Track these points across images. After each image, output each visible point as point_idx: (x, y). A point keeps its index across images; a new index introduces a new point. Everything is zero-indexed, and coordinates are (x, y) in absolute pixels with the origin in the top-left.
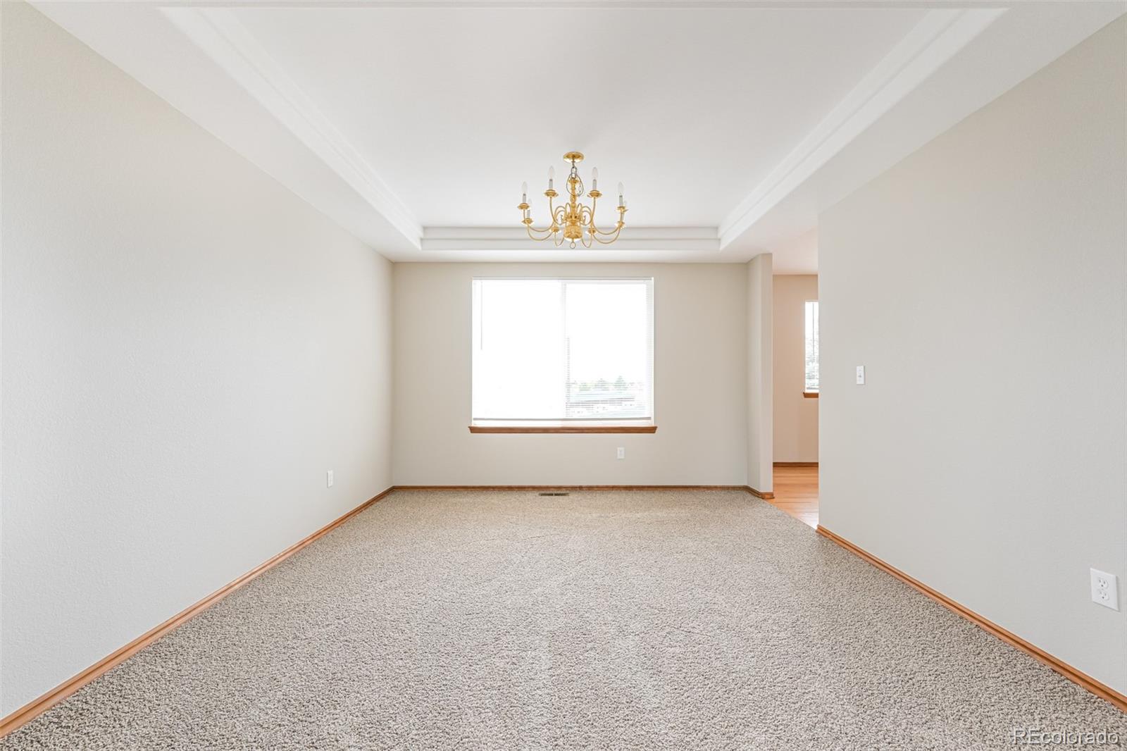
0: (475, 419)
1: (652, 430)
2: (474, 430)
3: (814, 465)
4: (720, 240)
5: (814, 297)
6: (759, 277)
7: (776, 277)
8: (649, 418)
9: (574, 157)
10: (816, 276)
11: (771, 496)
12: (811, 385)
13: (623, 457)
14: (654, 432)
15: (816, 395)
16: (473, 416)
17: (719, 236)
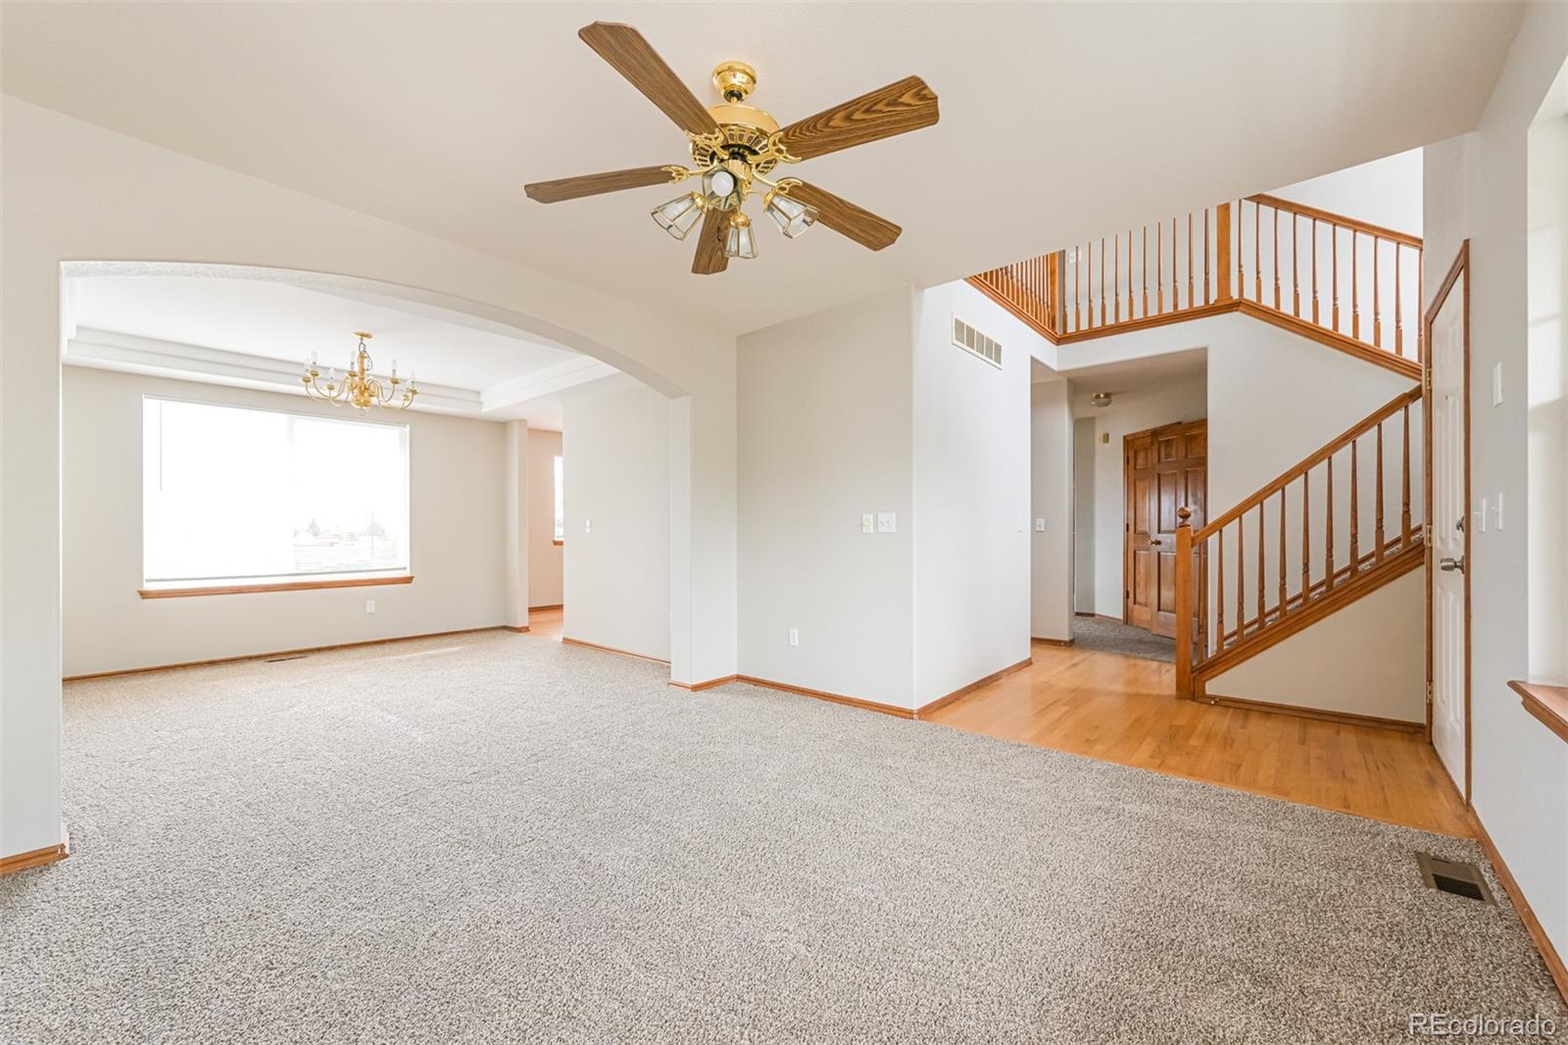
0: (147, 581)
1: (409, 580)
2: (144, 595)
3: (560, 607)
4: (481, 403)
5: (560, 453)
6: (515, 436)
7: (529, 429)
8: (405, 568)
9: (362, 335)
10: (561, 433)
11: (526, 629)
12: (559, 533)
13: (373, 611)
14: (410, 582)
15: (561, 543)
16: (145, 577)
17: (481, 400)
